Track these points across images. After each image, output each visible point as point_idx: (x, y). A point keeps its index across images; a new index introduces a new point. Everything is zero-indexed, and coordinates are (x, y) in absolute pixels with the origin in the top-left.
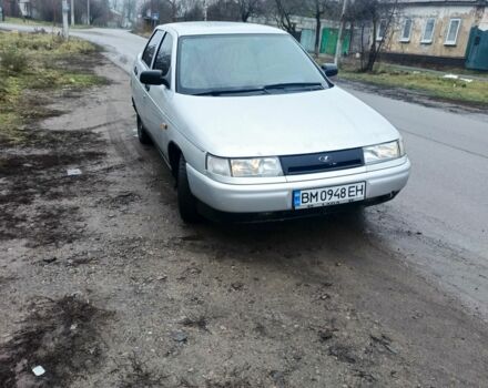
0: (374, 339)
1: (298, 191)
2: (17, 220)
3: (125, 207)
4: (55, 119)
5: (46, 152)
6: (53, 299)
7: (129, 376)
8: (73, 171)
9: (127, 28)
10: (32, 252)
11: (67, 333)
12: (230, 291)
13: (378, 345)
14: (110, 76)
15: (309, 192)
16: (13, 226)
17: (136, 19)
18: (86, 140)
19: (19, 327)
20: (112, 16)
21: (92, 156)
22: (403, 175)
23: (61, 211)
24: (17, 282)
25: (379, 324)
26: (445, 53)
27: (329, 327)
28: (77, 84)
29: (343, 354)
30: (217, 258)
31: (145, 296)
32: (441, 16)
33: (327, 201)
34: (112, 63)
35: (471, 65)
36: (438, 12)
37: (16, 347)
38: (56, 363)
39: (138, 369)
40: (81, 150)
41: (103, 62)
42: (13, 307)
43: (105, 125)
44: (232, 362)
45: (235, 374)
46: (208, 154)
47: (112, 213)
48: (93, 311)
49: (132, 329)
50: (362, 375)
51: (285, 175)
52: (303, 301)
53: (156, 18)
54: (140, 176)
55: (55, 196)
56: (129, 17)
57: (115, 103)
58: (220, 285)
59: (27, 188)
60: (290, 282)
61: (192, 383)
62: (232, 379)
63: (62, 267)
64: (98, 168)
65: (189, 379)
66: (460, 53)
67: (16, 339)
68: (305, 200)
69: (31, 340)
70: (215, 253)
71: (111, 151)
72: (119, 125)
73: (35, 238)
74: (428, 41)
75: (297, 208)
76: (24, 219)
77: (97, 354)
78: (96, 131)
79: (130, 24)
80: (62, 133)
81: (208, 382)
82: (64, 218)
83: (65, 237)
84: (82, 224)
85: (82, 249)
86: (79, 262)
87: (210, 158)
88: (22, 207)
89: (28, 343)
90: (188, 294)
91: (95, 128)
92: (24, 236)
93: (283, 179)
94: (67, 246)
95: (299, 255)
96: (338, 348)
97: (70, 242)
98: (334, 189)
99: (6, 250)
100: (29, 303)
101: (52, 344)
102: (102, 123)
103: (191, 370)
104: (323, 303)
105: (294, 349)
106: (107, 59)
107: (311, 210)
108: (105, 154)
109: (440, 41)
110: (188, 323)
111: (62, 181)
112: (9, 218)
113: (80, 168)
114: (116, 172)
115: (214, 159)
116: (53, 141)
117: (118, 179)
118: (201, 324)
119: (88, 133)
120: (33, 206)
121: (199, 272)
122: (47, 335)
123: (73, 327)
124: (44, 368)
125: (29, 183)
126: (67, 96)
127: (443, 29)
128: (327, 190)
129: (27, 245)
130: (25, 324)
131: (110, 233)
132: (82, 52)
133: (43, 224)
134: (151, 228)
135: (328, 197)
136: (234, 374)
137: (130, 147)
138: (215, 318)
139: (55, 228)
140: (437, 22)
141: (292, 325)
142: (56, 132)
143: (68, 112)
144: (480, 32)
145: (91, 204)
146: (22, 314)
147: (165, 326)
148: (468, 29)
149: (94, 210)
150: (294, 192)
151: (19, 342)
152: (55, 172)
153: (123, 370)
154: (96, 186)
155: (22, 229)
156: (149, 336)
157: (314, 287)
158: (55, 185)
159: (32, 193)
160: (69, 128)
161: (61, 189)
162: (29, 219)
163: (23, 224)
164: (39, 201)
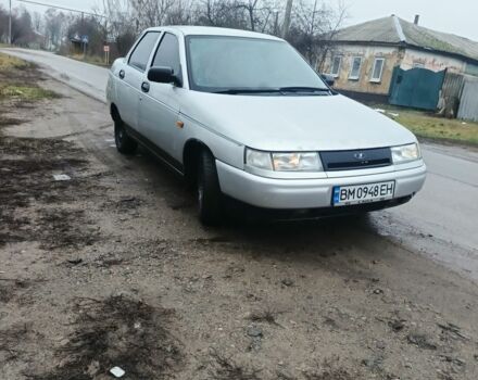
0: (443, 327)
1: (338, 187)
2: (19, 222)
3: (134, 212)
4: (16, 126)
5: (20, 158)
6: (98, 299)
7: (219, 372)
8: (59, 176)
9: (50, 50)
10: (50, 255)
11: (132, 332)
12: (283, 288)
13: (448, 332)
14: (57, 90)
15: (347, 188)
16: (16, 228)
17: (60, 43)
18: (61, 147)
19: (71, 329)
20: (35, 37)
21: (75, 163)
22: (422, 177)
23: (65, 214)
24: (48, 284)
25: (440, 315)
26: (371, 90)
27: (395, 318)
28: (26, 95)
29: (421, 342)
30: (254, 258)
31: (198, 294)
32: (367, 55)
33: (362, 198)
34: (54, 79)
35: (394, 102)
36: (364, 52)
37: (78, 349)
38: (135, 363)
39: (225, 364)
40: (59, 157)
41: (43, 77)
42: (55, 309)
43: (74, 135)
44: (318, 353)
45: (328, 365)
46: (247, 147)
47: (122, 217)
48: (150, 309)
49: (200, 325)
50: (449, 360)
51: (325, 170)
52: (359, 295)
53: (85, 40)
54: (135, 183)
55: (52, 199)
56: (52, 39)
57: (75, 115)
58: (270, 283)
59: (15, 191)
60: (337, 280)
61: (288, 375)
62: (328, 369)
63: (93, 269)
64: (85, 174)
65: (283, 371)
66: (384, 90)
67: (73, 341)
68: (344, 197)
69: (93, 342)
70: (249, 252)
71: (92, 158)
72: (88, 135)
73: (47, 240)
74: (355, 78)
75: (336, 205)
76: (26, 222)
77: (175, 352)
78: (68, 139)
79: (53, 47)
80: (31, 140)
81: (304, 373)
82: (72, 220)
83: (82, 240)
84: (94, 227)
85: (106, 251)
86: (111, 263)
87: (249, 152)
88: (18, 210)
89: (90, 344)
90: (241, 292)
91: (64, 137)
92: (34, 238)
93: (323, 174)
94: (88, 248)
95: (334, 254)
96: (415, 337)
97: (89, 244)
98: (369, 187)
99: (19, 252)
100: (72, 305)
101: (120, 344)
102: (69, 132)
103: (281, 363)
104: (379, 297)
105: (373, 339)
106: (47, 75)
107: (349, 207)
108: (87, 162)
109: (366, 78)
110: (255, 318)
111: (53, 186)
112: (9, 220)
113: (67, 174)
114: (107, 179)
115: (254, 153)
116: (24, 148)
117: (113, 185)
118: (270, 319)
119: (59, 141)
120: (33, 209)
121: (243, 271)
122: (111, 335)
123: (137, 326)
124: (122, 368)
125: (15, 187)
126: (19, 106)
127: (369, 67)
128: (363, 187)
129: (42, 248)
130: (78, 326)
131: (129, 235)
132: (16, 67)
133: (51, 226)
134: (171, 231)
135: (364, 194)
136: (326, 365)
137: (111, 156)
138: (281, 313)
139: (67, 230)
140: (363, 60)
141: (359, 318)
142: (24, 139)
143: (27, 121)
144: (402, 71)
145: (96, 208)
146: (68, 316)
147: (233, 323)
148: (391, 69)
149: (101, 214)
150: (334, 188)
151: (79, 344)
152: (40, 177)
153: (209, 366)
154: (93, 190)
155: (28, 231)
156: (221, 332)
157: (363, 283)
158: (47, 189)
159: (24, 197)
160: (36, 136)
161: (55, 193)
162: (32, 221)
163: (28, 226)
164: (35, 205)
